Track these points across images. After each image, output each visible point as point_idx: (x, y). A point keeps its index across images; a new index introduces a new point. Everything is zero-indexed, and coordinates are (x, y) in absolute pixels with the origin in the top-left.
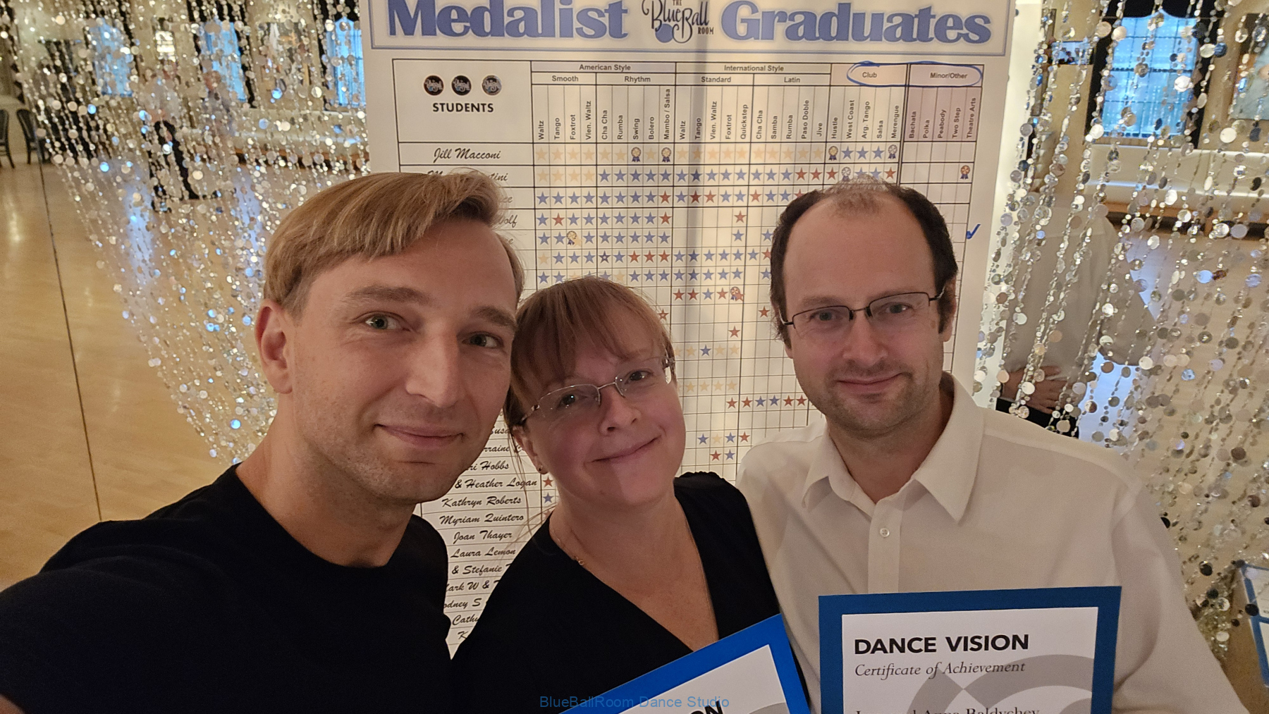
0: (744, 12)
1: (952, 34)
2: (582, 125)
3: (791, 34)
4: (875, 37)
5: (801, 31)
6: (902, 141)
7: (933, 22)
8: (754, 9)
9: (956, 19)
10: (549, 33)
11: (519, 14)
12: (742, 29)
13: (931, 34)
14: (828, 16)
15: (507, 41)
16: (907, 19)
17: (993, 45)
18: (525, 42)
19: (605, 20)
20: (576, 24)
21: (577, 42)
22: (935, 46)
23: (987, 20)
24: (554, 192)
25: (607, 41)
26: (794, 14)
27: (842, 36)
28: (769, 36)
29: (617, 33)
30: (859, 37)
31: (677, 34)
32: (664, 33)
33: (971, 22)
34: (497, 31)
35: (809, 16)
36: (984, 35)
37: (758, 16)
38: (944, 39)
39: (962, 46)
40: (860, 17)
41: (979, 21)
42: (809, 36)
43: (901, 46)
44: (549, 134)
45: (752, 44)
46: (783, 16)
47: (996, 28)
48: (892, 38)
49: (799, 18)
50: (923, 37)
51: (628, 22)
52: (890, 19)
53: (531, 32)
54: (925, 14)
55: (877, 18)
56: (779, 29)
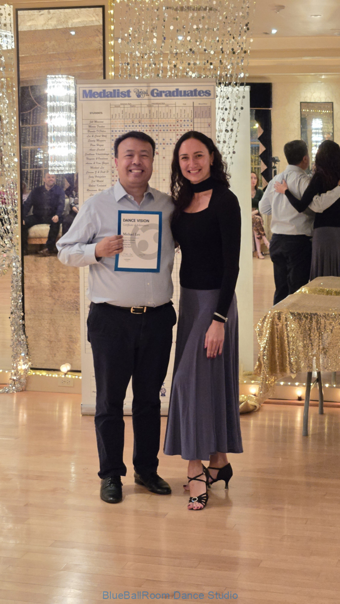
0: (155, 91)
1: (202, 94)
2: (121, 115)
3: (166, 95)
4: (185, 95)
5: (168, 95)
6: (193, 118)
7: (197, 92)
8: (158, 90)
9: (203, 91)
10: (115, 97)
11: (109, 93)
12: (155, 95)
13: (197, 94)
14: (174, 92)
15: (106, 98)
16: (191, 91)
17: (212, 96)
18: (110, 98)
19: (126, 94)
20: (120, 95)
21: (121, 98)
22: (199, 97)
23: (209, 91)
24: (115, 130)
25: (127, 98)
26: (166, 92)
27: (177, 96)
28: (161, 96)
29: (129, 96)
30: (181, 96)
31: (141, 96)
32: (139, 96)
33: (206, 92)
34: (104, 97)
35: (170, 92)
36: (210, 94)
37: (159, 92)
39: (204, 97)
40: (181, 92)
41: (208, 92)
42: (170, 96)
43: (190, 97)
44: (114, 117)
45: (158, 98)
46: (164, 92)
47: (212, 93)
48: (188, 95)
49: (168, 92)
51: (131, 94)
52: (188, 92)
53: (111, 97)
54: (195, 90)
55: (185, 92)
56: (163, 94)
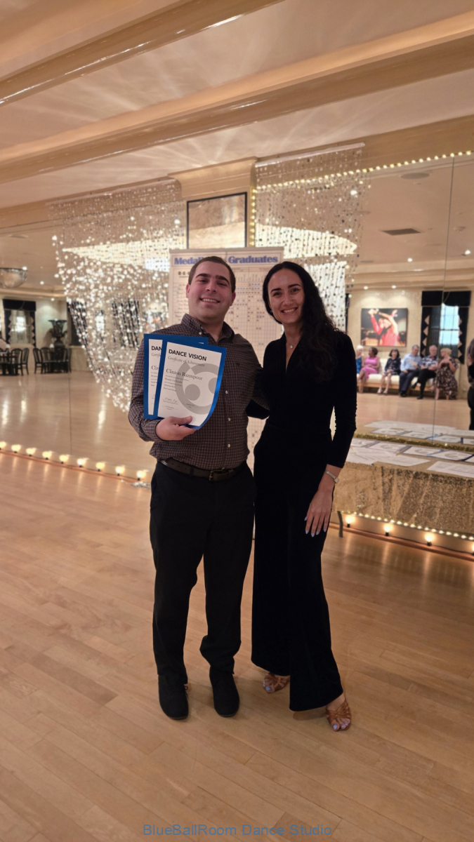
0: (232, 258)
3: (241, 262)
4: (256, 262)
9: (271, 259)
12: (232, 261)
14: (247, 259)
16: (262, 259)
22: (267, 263)
23: (277, 258)
27: (250, 262)
30: (253, 262)
33: (274, 258)
35: (244, 259)
37: (235, 259)
38: (268, 261)
40: (253, 259)
43: (261, 263)
46: (239, 259)
48: (259, 262)
50: (265, 261)
54: (265, 257)
55: (256, 259)
56: (239, 261)
